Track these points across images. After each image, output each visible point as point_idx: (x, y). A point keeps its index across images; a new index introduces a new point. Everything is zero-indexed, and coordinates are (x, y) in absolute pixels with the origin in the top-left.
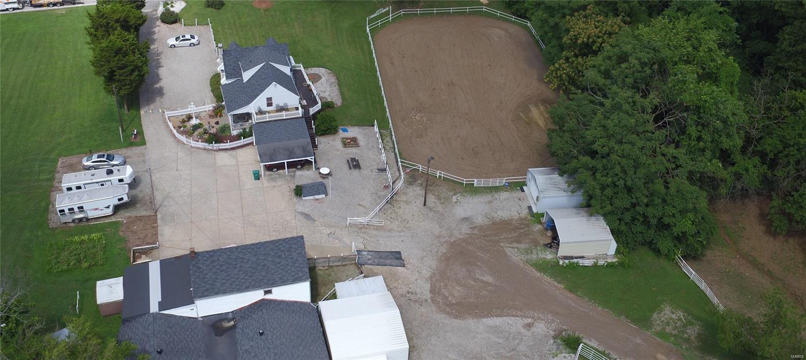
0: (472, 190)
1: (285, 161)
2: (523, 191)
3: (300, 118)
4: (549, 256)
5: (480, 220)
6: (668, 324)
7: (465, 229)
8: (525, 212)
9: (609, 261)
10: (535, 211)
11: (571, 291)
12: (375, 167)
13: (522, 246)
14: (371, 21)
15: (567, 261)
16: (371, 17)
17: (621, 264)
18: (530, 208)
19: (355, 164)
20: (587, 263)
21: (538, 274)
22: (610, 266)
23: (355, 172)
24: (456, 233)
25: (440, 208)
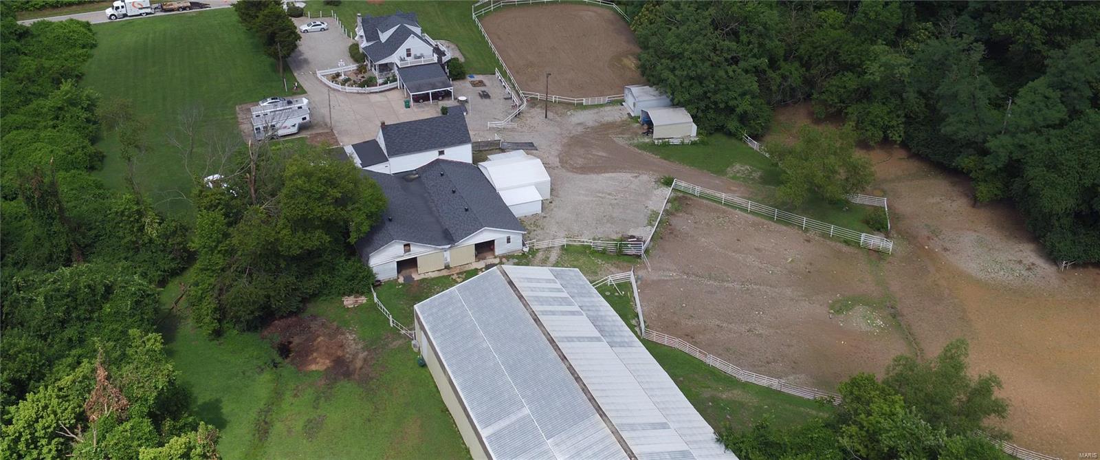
0: (581, 106)
1: (430, 91)
2: (622, 105)
3: (436, 63)
4: (647, 140)
5: (591, 124)
6: (738, 172)
7: (580, 129)
8: (626, 117)
9: (693, 139)
10: (633, 115)
11: (665, 159)
12: (502, 97)
13: (626, 136)
14: (476, 9)
15: (660, 141)
16: (476, 5)
17: (702, 143)
18: (629, 114)
19: (485, 95)
20: (677, 142)
21: (640, 151)
22: (694, 143)
23: (487, 101)
24: (573, 132)
25: (559, 119)
